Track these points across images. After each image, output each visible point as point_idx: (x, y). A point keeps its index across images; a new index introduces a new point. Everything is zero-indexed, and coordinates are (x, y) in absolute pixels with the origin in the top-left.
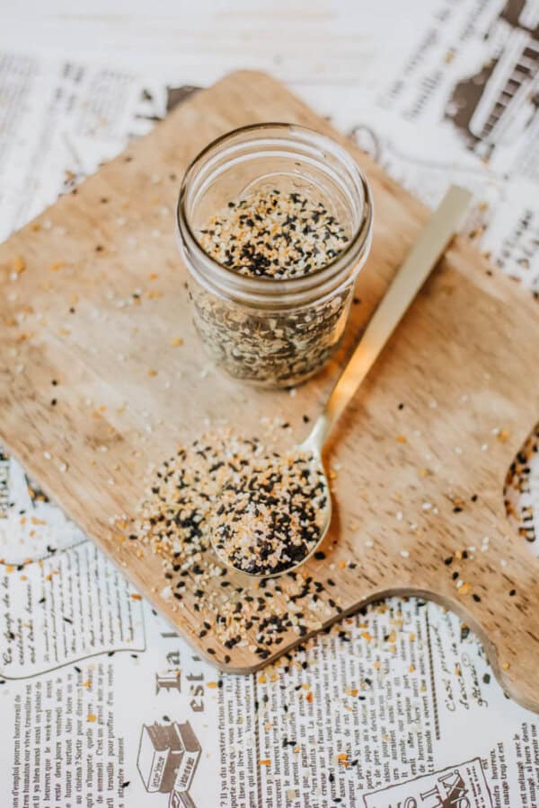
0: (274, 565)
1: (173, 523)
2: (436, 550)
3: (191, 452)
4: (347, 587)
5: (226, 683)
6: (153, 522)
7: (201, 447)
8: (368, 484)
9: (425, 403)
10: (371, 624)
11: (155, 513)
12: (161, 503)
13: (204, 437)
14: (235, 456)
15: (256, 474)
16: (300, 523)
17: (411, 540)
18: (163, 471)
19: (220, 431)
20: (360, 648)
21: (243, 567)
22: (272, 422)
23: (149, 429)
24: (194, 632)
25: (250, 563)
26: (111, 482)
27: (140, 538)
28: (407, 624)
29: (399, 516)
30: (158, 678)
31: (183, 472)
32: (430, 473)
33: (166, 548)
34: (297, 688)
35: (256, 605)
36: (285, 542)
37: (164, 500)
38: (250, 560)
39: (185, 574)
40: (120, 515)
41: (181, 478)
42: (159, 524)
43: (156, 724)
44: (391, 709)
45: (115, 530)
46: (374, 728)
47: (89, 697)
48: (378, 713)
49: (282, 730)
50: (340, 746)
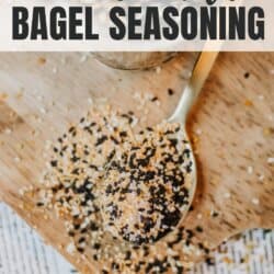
0: (156, 235)
1: (71, 191)
4: (211, 232)
6: (55, 190)
7: (88, 124)
8: (223, 144)
9: (266, 71)
10: (229, 250)
11: (55, 183)
12: (59, 175)
13: (89, 114)
14: (115, 129)
15: (133, 151)
16: (173, 190)
17: (259, 190)
18: (58, 146)
19: (101, 107)
20: (222, 270)
22: (143, 97)
23: (43, 111)
26: (17, 159)
27: (45, 204)
29: (250, 170)
31: (75, 145)
36: (163, 213)
37: (61, 171)
39: (84, 231)
40: (27, 186)
41: (74, 152)
42: (59, 191)
45: (25, 199)
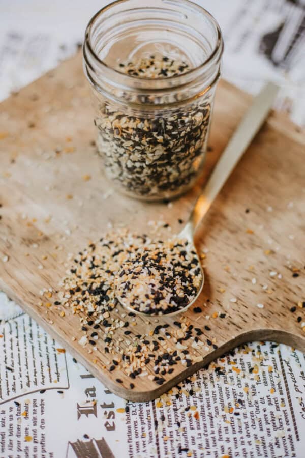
1: (87, 293)
2: (283, 302)
3: (99, 246)
4: (219, 331)
5: (132, 409)
6: (72, 292)
7: (106, 242)
8: (228, 261)
9: (265, 209)
11: (74, 286)
12: (78, 280)
13: (108, 235)
14: (131, 246)
15: (146, 253)
16: (182, 284)
17: (265, 297)
18: (79, 258)
19: (119, 231)
21: (141, 310)
22: (156, 224)
23: (68, 232)
24: (105, 368)
25: (147, 306)
26: (41, 267)
27: (63, 304)
28: (265, 360)
29: (254, 281)
30: (79, 407)
31: (94, 258)
32: (273, 252)
33: (82, 310)
34: (187, 409)
35: (152, 346)
37: (80, 277)
38: (146, 304)
39: (97, 327)
40: (47, 289)
41: (92, 262)
42: (76, 293)
43: (79, 441)
44: (260, 421)
45: (44, 299)
46: (248, 435)
47: (26, 424)
48: (250, 424)
49: (177, 440)
50: (223, 450)
